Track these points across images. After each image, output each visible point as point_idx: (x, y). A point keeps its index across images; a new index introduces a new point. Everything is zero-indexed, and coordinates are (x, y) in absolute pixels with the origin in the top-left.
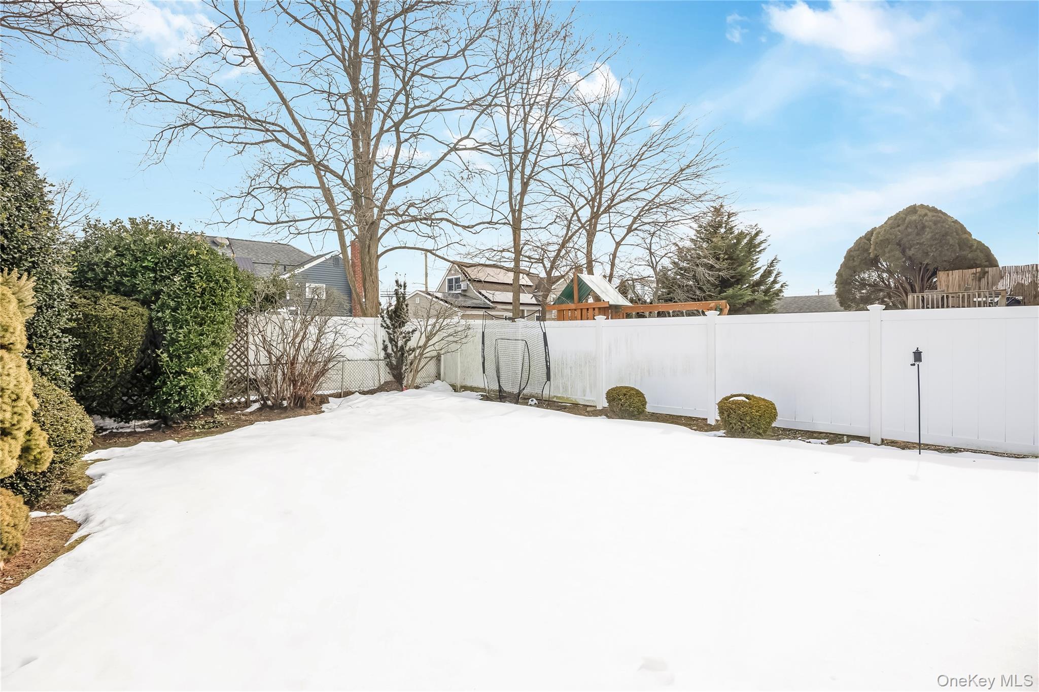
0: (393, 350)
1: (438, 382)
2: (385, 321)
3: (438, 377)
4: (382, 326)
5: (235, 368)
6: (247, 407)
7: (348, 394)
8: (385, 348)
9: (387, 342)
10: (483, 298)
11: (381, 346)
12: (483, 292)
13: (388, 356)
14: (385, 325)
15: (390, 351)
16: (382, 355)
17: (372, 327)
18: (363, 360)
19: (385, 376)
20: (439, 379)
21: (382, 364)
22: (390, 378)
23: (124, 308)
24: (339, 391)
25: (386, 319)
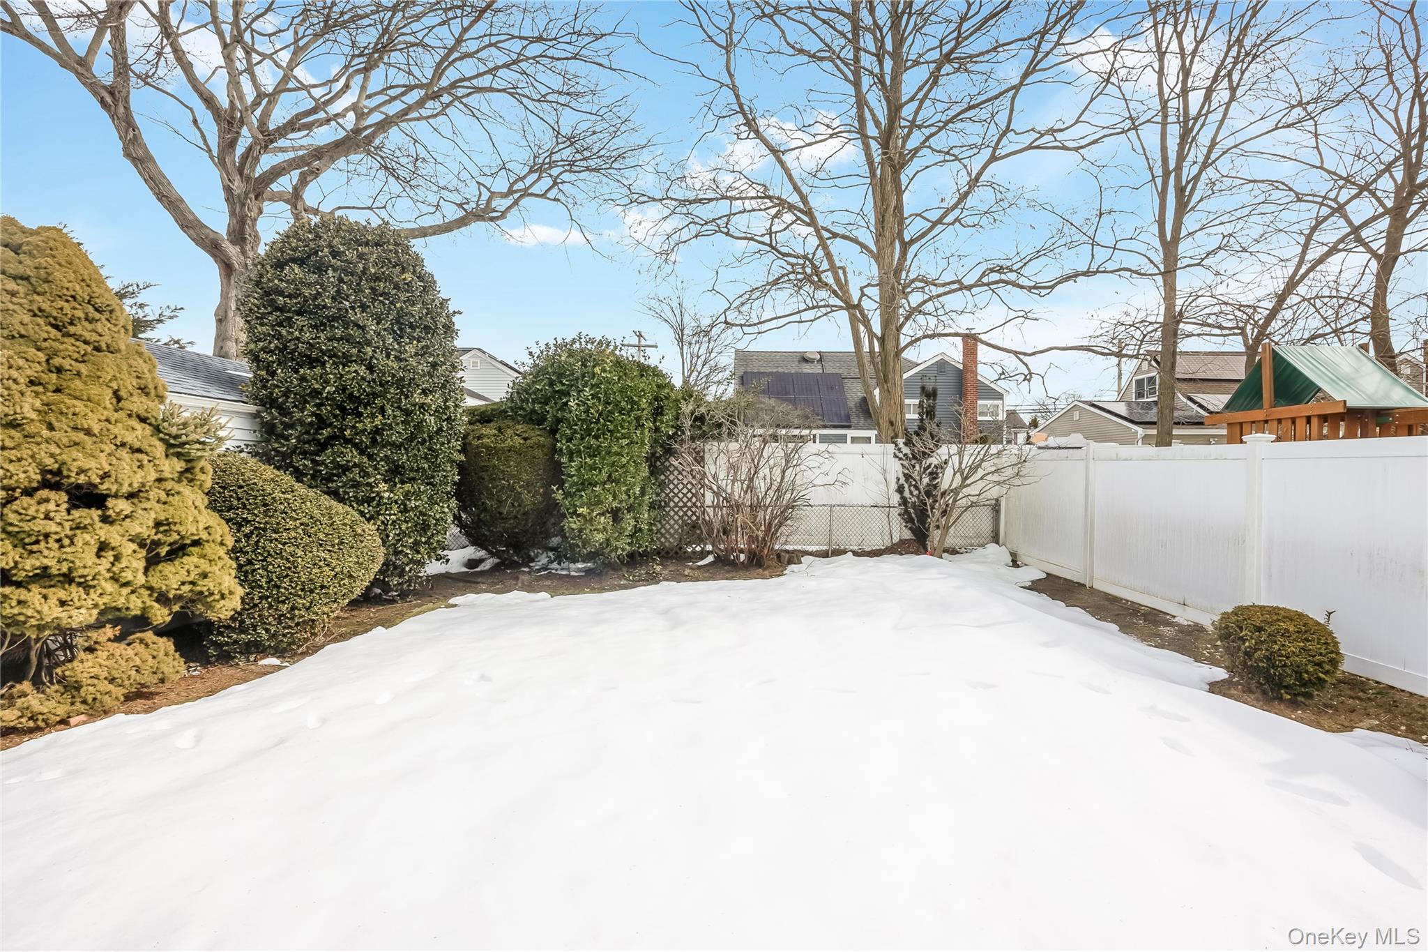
0: (911, 493)
1: (992, 547)
2: (899, 449)
3: (996, 538)
4: (896, 456)
5: (690, 508)
6: (702, 559)
7: (839, 552)
8: (900, 490)
9: (902, 481)
10: (1195, 407)
11: (894, 486)
12: (1198, 397)
13: (904, 502)
14: (901, 455)
15: (907, 494)
16: (896, 499)
17: (878, 459)
18: (862, 506)
19: (901, 532)
20: (997, 543)
21: (895, 512)
22: (907, 535)
23: (525, 439)
24: (825, 548)
25: (901, 445)
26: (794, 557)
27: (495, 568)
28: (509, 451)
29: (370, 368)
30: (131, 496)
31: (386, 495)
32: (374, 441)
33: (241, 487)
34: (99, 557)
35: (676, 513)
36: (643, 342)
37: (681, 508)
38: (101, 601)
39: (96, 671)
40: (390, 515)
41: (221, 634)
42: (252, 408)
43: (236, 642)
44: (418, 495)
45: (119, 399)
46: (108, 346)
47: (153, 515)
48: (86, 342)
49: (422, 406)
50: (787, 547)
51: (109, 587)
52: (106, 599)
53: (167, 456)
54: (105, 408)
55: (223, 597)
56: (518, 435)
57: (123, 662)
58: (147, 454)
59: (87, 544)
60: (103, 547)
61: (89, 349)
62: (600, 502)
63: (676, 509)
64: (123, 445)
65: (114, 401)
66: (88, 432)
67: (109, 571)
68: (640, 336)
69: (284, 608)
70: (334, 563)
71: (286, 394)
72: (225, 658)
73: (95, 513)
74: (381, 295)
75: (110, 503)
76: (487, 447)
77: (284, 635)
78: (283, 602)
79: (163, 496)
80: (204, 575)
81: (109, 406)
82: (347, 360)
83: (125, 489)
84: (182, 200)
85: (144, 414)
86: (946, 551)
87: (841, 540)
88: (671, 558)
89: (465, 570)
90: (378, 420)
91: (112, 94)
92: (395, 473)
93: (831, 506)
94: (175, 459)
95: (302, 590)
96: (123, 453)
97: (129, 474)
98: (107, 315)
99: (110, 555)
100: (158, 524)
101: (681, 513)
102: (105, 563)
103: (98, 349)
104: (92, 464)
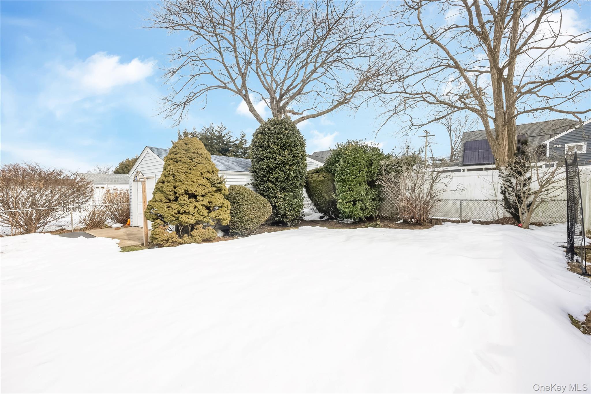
4: (500, 176)
6: (399, 220)
7: (466, 221)
8: (503, 193)
9: (504, 188)
11: (499, 191)
13: (506, 199)
14: (503, 175)
15: (507, 195)
16: (501, 197)
18: (478, 200)
19: (502, 213)
21: (500, 204)
22: (507, 215)
23: (325, 178)
24: (459, 219)
25: (503, 171)
26: (439, 222)
27: (327, 220)
28: (319, 182)
29: (275, 160)
30: (203, 196)
31: (280, 196)
32: (277, 180)
33: (238, 194)
34: (194, 209)
35: (389, 202)
36: (428, 134)
37: (391, 200)
38: (196, 219)
39: (197, 234)
40: (281, 201)
41: (231, 230)
42: (251, 174)
43: (234, 232)
44: (289, 196)
45: (202, 174)
46: (201, 162)
47: (208, 200)
48: (196, 162)
49: (289, 170)
50: (434, 217)
51: (197, 216)
52: (197, 218)
53: (211, 187)
54: (198, 177)
55: (225, 220)
56: (323, 176)
57: (201, 232)
58: (206, 186)
59: (192, 206)
60: (195, 207)
61: (197, 164)
62: (346, 198)
63: (389, 201)
64: (201, 184)
65: (201, 175)
66: (194, 182)
67: (197, 212)
68: (427, 132)
69: (243, 224)
70: (255, 214)
71: (257, 169)
72: (232, 235)
73: (194, 199)
74: (280, 138)
75: (198, 197)
76: (313, 181)
77: (243, 231)
78: (243, 223)
79: (211, 196)
80: (221, 215)
81: (199, 176)
82: (270, 158)
83: (200, 194)
84: (262, 119)
85: (207, 177)
86: (532, 224)
87: (466, 215)
88: (388, 219)
89: (319, 219)
90: (277, 174)
91: (245, 96)
92: (283, 189)
93: (460, 200)
94: (213, 187)
95: (247, 220)
96: (200, 187)
97: (201, 191)
98: (201, 155)
99: (197, 209)
100: (209, 203)
101: (391, 203)
102: (196, 211)
103: (199, 164)
104: (193, 189)
